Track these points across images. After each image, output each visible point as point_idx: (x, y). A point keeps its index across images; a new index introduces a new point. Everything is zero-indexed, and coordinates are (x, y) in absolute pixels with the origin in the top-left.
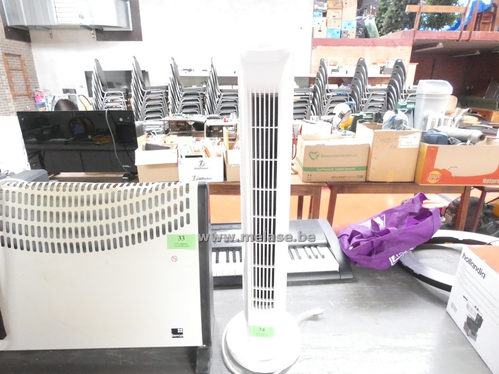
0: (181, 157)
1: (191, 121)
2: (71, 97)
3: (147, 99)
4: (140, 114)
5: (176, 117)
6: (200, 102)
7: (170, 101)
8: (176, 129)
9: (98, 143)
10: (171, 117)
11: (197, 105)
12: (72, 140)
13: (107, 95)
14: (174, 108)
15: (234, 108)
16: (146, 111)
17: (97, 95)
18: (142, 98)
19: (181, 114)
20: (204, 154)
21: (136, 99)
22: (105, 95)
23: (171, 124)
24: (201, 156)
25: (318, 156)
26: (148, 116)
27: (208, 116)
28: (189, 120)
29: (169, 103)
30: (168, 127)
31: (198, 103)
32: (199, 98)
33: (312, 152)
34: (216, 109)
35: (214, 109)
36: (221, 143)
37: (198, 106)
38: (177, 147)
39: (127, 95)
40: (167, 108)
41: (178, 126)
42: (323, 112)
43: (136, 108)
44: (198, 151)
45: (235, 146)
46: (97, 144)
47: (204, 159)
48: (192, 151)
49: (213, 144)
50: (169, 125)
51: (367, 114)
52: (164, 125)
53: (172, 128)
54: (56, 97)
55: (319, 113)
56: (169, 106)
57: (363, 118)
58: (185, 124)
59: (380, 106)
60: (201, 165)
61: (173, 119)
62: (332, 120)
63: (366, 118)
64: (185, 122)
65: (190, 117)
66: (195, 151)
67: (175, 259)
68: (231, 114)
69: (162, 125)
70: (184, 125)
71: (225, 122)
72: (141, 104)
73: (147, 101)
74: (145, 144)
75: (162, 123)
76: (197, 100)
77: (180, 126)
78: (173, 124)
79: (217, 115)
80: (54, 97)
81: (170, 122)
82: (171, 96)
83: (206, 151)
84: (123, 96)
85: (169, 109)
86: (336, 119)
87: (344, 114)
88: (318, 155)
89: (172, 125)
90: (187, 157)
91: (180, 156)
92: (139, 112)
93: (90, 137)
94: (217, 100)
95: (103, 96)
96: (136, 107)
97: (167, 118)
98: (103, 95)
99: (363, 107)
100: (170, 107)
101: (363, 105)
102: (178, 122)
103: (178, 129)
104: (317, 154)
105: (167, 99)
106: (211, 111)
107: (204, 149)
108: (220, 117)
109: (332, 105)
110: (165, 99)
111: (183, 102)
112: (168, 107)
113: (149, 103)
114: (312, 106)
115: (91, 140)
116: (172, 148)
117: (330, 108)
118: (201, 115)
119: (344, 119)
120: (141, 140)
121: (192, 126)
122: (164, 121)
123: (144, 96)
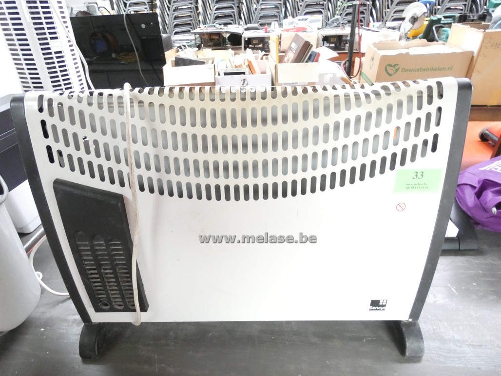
0: (219, 75)
1: (227, 32)
2: (90, 8)
3: (174, 8)
4: (168, 28)
5: (209, 28)
6: (235, 10)
7: (201, 10)
8: (209, 44)
9: (123, 62)
10: (202, 29)
11: (232, 14)
12: (95, 60)
13: (130, 6)
14: (205, 19)
15: (275, 16)
16: (175, 23)
17: (119, 7)
18: (169, 7)
19: (214, 25)
20: (247, 70)
21: (162, 9)
22: (128, 5)
23: (203, 37)
24: (244, 73)
25: (397, 70)
26: (177, 30)
27: (246, 27)
28: (223, 31)
29: (199, 13)
30: (200, 43)
31: (232, 11)
32: (233, 4)
33: (390, 65)
34: (254, 18)
35: (251, 18)
36: (264, 57)
37: (233, 16)
38: (213, 63)
39: (152, 5)
40: (198, 20)
41: (211, 40)
42: (385, 18)
43: (162, 20)
44: (240, 66)
45: (286, 59)
46: (122, 64)
47: (247, 76)
48: (232, 67)
49: (256, 58)
50: (201, 39)
51: (445, 17)
52: (195, 39)
53: (205, 43)
54: (73, 10)
55: (381, 18)
56: (200, 16)
57: (442, 22)
58: (220, 37)
59: (461, 8)
60: (243, 84)
61: (204, 31)
62: (400, 27)
63: (446, 22)
64: (219, 34)
65: (225, 27)
66: (236, 67)
67: (401, 207)
68: (273, 23)
69: (193, 40)
70: (218, 38)
71: (266, 32)
72: (168, 15)
73: (174, 11)
74: (174, 59)
75: (193, 37)
76: (232, 7)
77: (214, 39)
78: (206, 37)
79: (256, 25)
80: (72, 9)
81: (201, 34)
82: (202, 3)
83: (250, 66)
84: (147, 7)
85: (199, 21)
86: (406, 26)
87: (418, 18)
88: (399, 68)
89: (204, 39)
90: (226, 74)
91: (217, 74)
92: (167, 25)
93: (114, 55)
94: (255, 6)
95: (126, 7)
96: (163, 18)
97: (198, 30)
98: (125, 4)
99: (438, 9)
100: (201, 18)
101: (439, 7)
102: (211, 34)
103: (212, 44)
104: (397, 67)
105: (197, 8)
106: (249, 20)
107: (247, 63)
108: (260, 28)
109: (399, 8)
110: (194, 8)
111: (216, 10)
112: (198, 17)
113: (176, 14)
114: (371, 10)
115: (115, 59)
116: (208, 63)
117: (396, 12)
118: (237, 25)
119: (417, 24)
120: (170, 56)
121: (227, 41)
122: (195, 34)
123: (170, 4)
